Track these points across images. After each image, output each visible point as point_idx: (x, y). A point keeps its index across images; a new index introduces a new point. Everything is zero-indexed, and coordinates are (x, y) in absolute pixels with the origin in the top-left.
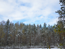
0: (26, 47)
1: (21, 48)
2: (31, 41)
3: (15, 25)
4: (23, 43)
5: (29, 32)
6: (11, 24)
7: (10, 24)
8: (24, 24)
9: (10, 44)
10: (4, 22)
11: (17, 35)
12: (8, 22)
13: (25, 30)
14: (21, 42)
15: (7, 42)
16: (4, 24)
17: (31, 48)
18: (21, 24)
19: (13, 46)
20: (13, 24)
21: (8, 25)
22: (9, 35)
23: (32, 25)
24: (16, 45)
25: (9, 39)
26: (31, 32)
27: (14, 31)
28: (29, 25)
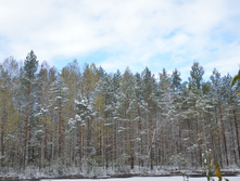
0: (113, 173)
1: (92, 174)
2: (132, 144)
3: (63, 75)
4: (99, 153)
5: (126, 105)
6: (43, 72)
7: (38, 72)
8: (100, 73)
9: (43, 160)
10: (14, 65)
11: (71, 121)
12: (31, 63)
13: (108, 98)
14: (89, 151)
15: (32, 150)
16: (14, 74)
17: (136, 175)
18: (87, 72)
19: (56, 166)
20: (53, 71)
21: (30, 75)
22: (37, 119)
23: (138, 75)
24: (69, 165)
25: (39, 139)
26: (135, 104)
27: (59, 102)
28: (122, 73)
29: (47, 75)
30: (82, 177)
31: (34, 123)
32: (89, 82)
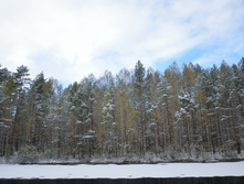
29: (153, 78)
30: (192, 161)
31: (147, 118)
32: (189, 79)
